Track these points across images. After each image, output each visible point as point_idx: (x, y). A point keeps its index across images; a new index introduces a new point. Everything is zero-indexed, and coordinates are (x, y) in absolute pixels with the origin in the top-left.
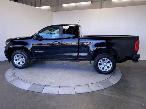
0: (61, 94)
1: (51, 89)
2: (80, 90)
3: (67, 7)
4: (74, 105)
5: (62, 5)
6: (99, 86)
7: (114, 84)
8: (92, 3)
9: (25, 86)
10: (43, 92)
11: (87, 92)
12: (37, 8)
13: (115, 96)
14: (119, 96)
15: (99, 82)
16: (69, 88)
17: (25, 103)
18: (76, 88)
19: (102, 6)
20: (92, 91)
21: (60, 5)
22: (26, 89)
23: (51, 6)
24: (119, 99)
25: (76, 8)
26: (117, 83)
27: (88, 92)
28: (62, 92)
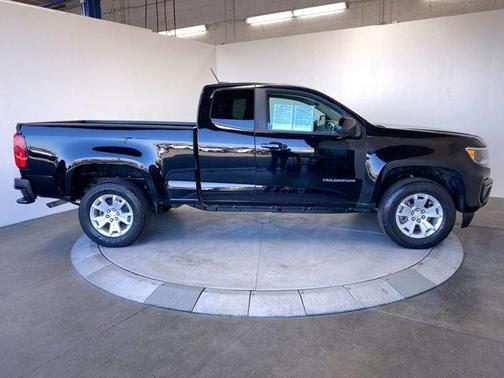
0: (257, 315)
1: (224, 298)
2: (318, 304)
3: (262, 26)
4: (302, 351)
5: (244, 20)
6: (383, 290)
7: (438, 284)
8: (348, 7)
9: (139, 292)
10: (198, 309)
11: (344, 309)
12: (164, 33)
13: (443, 323)
14: (458, 322)
15: (387, 278)
16: (284, 297)
17: (141, 343)
18: (306, 297)
19: (387, 17)
20: (361, 307)
21: (239, 21)
22: (141, 301)
23: (207, 27)
24: (460, 333)
25: (295, 29)
26: (447, 281)
27: (349, 309)
28: (260, 308)
